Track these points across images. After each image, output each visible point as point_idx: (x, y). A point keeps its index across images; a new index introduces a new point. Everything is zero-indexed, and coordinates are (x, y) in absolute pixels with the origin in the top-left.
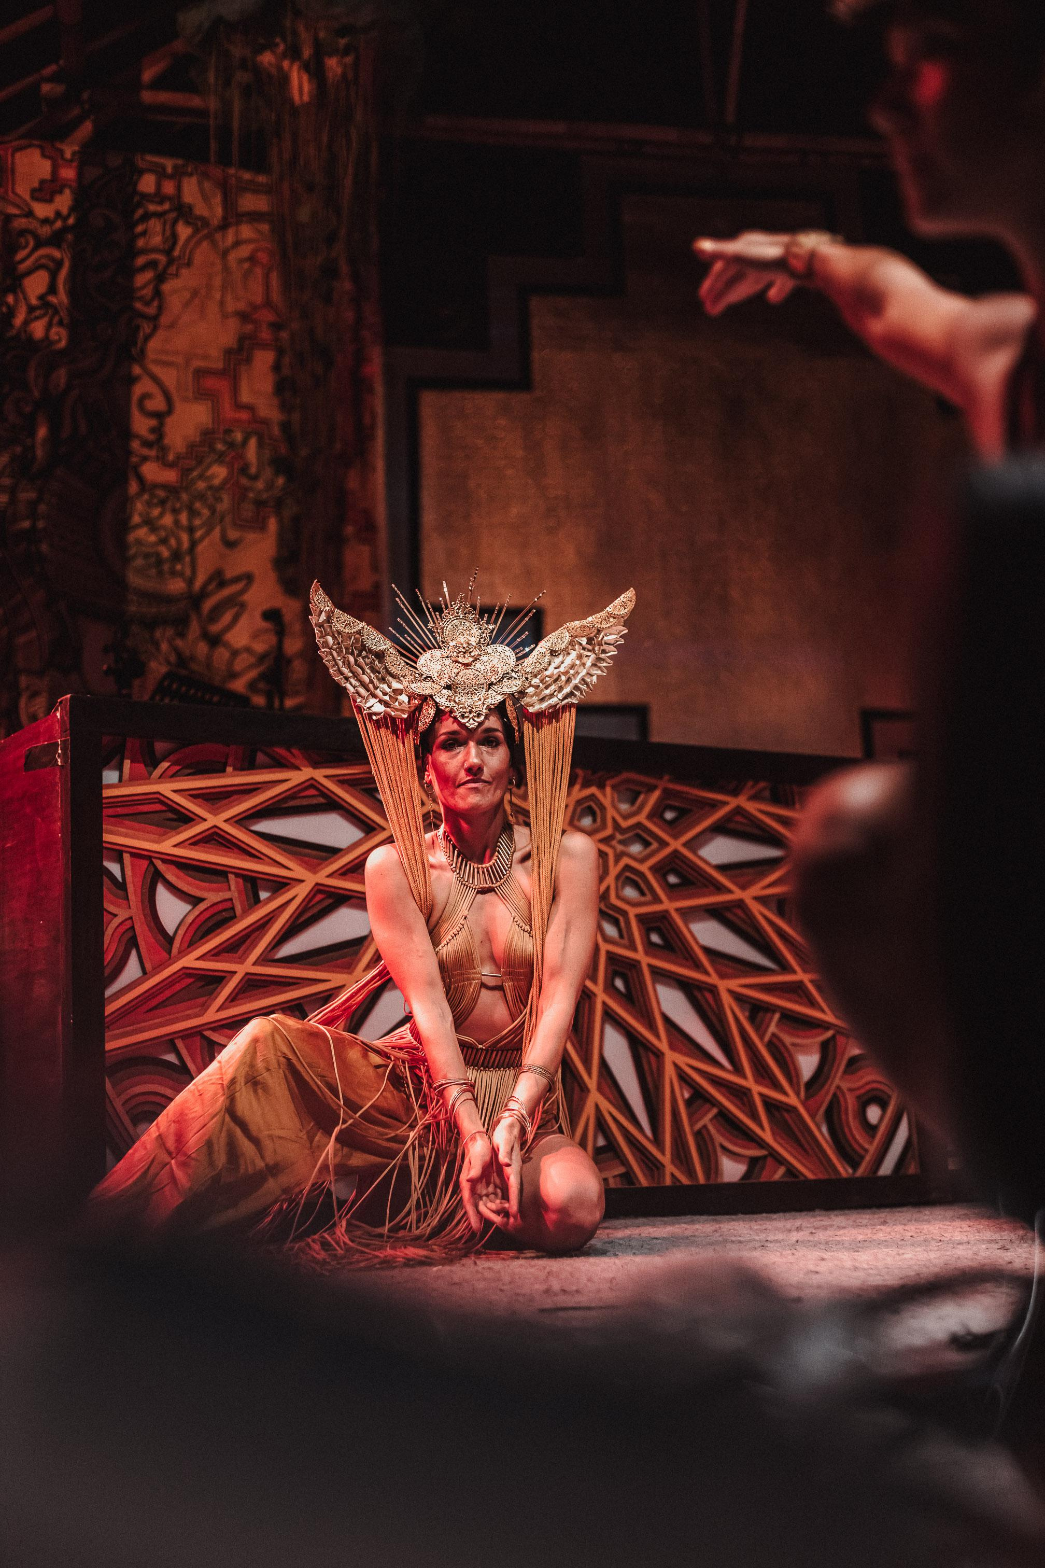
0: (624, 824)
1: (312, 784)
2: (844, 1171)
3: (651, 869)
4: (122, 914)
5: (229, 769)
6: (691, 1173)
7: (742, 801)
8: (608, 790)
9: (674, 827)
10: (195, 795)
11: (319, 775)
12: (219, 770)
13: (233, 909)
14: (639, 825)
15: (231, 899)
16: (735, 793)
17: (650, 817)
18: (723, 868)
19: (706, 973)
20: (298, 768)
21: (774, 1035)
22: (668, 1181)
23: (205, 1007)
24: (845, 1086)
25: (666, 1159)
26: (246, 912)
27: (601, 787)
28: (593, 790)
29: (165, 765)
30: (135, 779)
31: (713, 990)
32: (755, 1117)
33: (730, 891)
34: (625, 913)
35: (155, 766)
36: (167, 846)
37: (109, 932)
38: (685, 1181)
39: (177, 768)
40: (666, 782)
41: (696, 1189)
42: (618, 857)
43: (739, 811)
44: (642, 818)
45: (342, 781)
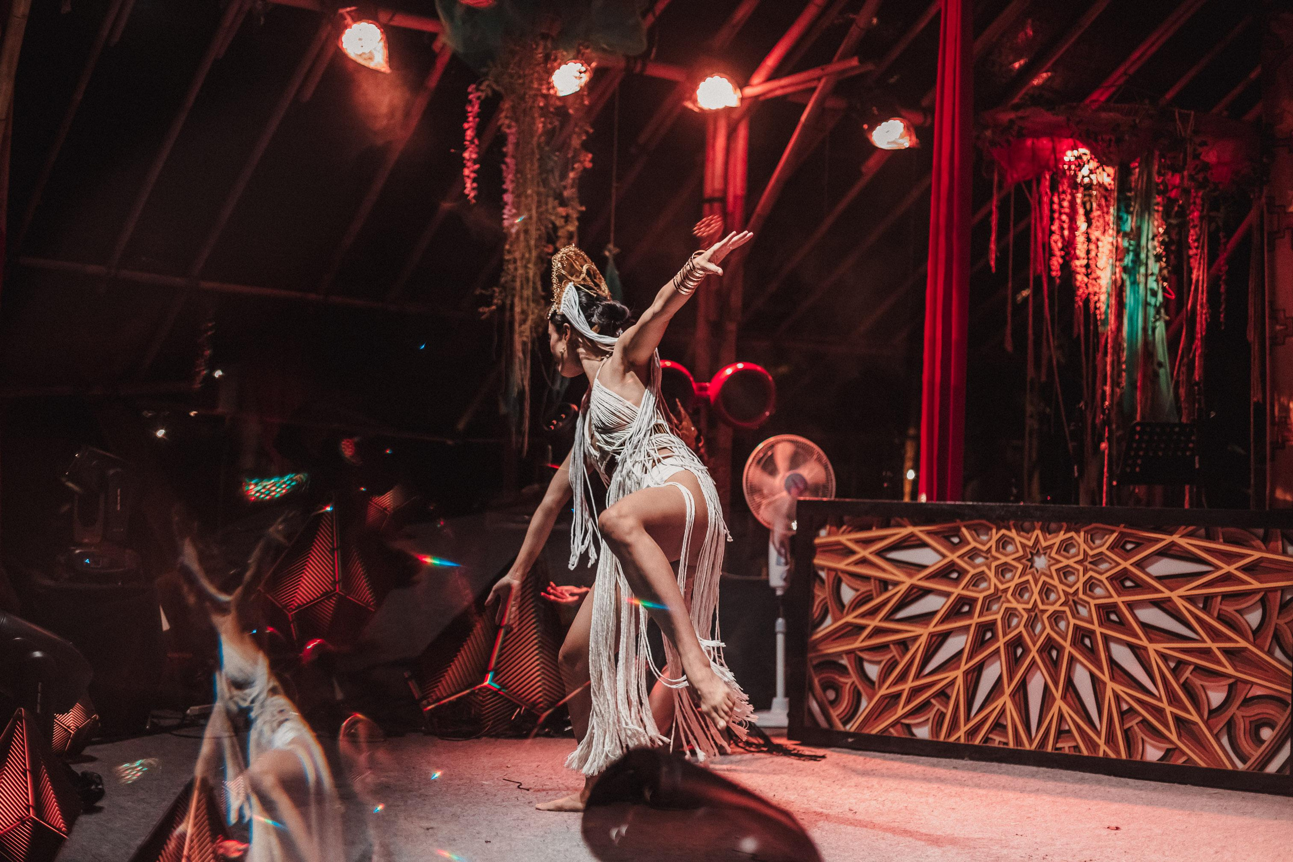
0: (1091, 553)
1: (912, 535)
2: (1240, 765)
3: (1107, 578)
4: (822, 597)
5: (874, 528)
6: (1118, 752)
7: (1176, 538)
8: (1082, 534)
9: (1126, 555)
10: (857, 541)
11: (916, 530)
12: (869, 528)
13: (872, 595)
14: (1101, 553)
15: (871, 591)
16: (1171, 533)
17: (1111, 548)
18: (1159, 579)
19: (1140, 639)
20: (904, 526)
21: (1187, 678)
22: (1101, 754)
23: (856, 640)
24: (1239, 714)
25: (1101, 742)
26: (878, 596)
27: (1078, 532)
28: (1072, 534)
29: (844, 527)
30: (829, 534)
31: (1145, 649)
32: (1167, 726)
33: (1162, 592)
34: (1088, 603)
35: (841, 526)
36: (842, 565)
37: (816, 603)
38: (1112, 755)
39: (850, 529)
40: (1122, 528)
41: (1119, 761)
42: (1086, 571)
43: (1173, 544)
44: (1103, 549)
45: (929, 533)
